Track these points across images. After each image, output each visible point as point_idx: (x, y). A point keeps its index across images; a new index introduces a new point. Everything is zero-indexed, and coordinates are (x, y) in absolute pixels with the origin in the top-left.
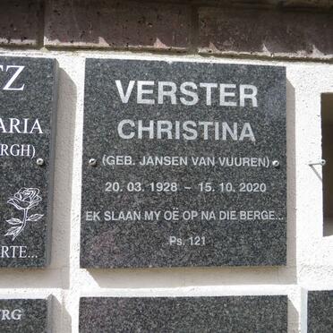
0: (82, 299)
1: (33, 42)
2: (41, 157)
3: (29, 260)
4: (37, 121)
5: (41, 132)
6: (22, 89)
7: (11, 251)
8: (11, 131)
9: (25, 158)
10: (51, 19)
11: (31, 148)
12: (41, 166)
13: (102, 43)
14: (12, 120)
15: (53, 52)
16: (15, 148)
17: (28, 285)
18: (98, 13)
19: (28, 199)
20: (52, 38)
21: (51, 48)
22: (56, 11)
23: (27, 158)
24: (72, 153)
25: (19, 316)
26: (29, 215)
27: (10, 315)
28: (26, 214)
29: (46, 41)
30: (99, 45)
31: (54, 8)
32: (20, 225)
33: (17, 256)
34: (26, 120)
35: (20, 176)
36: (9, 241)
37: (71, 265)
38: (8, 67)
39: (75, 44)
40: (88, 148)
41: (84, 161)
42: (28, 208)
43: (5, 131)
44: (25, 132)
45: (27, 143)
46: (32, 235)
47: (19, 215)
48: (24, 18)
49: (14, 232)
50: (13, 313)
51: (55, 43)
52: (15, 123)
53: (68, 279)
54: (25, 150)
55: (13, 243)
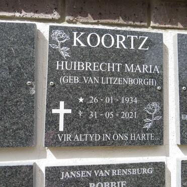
0: (182, 161)
1: (146, 24)
2: (159, 85)
3: (155, 141)
4: (156, 67)
5: (158, 72)
6: (147, 49)
7: (146, 136)
8: (144, 72)
9: (151, 87)
10: (154, 12)
11: (154, 81)
12: (159, 90)
13: (180, 26)
14: (143, 65)
15: (155, 30)
16: (146, 81)
17: (149, 155)
18: (177, 10)
19: (154, 108)
20: (155, 22)
21: (154, 28)
22: (156, 8)
23: (152, 86)
24: (168, 84)
25: (151, 171)
26: (155, 117)
27: (147, 171)
28: (153, 116)
29: (152, 24)
30: (178, 27)
31: (155, 7)
32: (151, 122)
33: (149, 139)
34: (151, 66)
35: (149, 96)
36: (145, 131)
37: (170, 144)
38: (140, 37)
39: (167, 26)
40: (181, 81)
41: (180, 88)
42: (154, 113)
43: (140, 72)
44: (151, 72)
45: (152, 78)
46: (156, 128)
47: (150, 117)
48: (140, 11)
49: (148, 126)
50: (148, 170)
51: (157, 25)
52: (145, 67)
53: (169, 151)
54: (151, 82)
55: (147, 132)
